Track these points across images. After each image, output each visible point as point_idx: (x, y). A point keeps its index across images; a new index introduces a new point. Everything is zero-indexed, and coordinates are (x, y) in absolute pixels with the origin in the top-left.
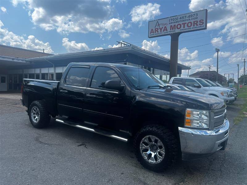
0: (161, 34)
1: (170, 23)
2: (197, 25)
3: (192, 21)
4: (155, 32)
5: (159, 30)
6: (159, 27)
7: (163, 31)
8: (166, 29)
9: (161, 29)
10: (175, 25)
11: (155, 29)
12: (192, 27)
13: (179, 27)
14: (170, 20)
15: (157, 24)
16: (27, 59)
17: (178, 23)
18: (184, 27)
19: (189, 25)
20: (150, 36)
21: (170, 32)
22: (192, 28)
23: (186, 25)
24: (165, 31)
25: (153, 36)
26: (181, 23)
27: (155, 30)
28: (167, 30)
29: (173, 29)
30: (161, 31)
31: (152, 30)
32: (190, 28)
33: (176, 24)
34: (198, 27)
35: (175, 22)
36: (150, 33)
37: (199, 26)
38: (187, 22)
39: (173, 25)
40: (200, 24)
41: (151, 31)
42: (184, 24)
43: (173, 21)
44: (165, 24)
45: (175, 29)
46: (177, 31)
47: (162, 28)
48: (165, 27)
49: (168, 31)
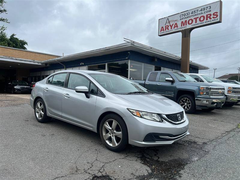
0: (172, 31)
1: (181, 19)
2: (210, 18)
3: (205, 15)
4: (166, 30)
5: (170, 28)
6: (170, 24)
7: (174, 28)
8: (176, 25)
9: (171, 27)
10: (186, 21)
11: (166, 26)
12: (205, 20)
13: (190, 22)
14: (181, 16)
15: (168, 21)
16: (42, 62)
17: (189, 18)
18: (196, 22)
19: (202, 19)
20: (160, 34)
21: (181, 28)
22: (205, 22)
23: (198, 20)
24: (176, 28)
25: (164, 34)
26: (193, 18)
27: (166, 28)
28: (177, 27)
29: (184, 25)
30: (171, 28)
31: (162, 27)
32: (202, 22)
33: (188, 19)
34: (211, 20)
35: (186, 18)
36: (161, 31)
37: (213, 19)
38: (199, 16)
39: (184, 20)
40: (214, 18)
41: (162, 29)
42: (196, 19)
43: (184, 17)
44: (176, 20)
45: (186, 25)
46: (189, 26)
47: (173, 24)
48: (176, 24)
49: (179, 28)
